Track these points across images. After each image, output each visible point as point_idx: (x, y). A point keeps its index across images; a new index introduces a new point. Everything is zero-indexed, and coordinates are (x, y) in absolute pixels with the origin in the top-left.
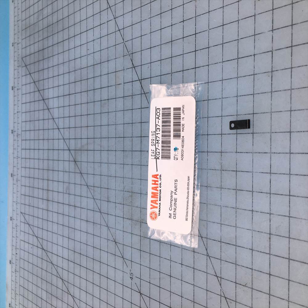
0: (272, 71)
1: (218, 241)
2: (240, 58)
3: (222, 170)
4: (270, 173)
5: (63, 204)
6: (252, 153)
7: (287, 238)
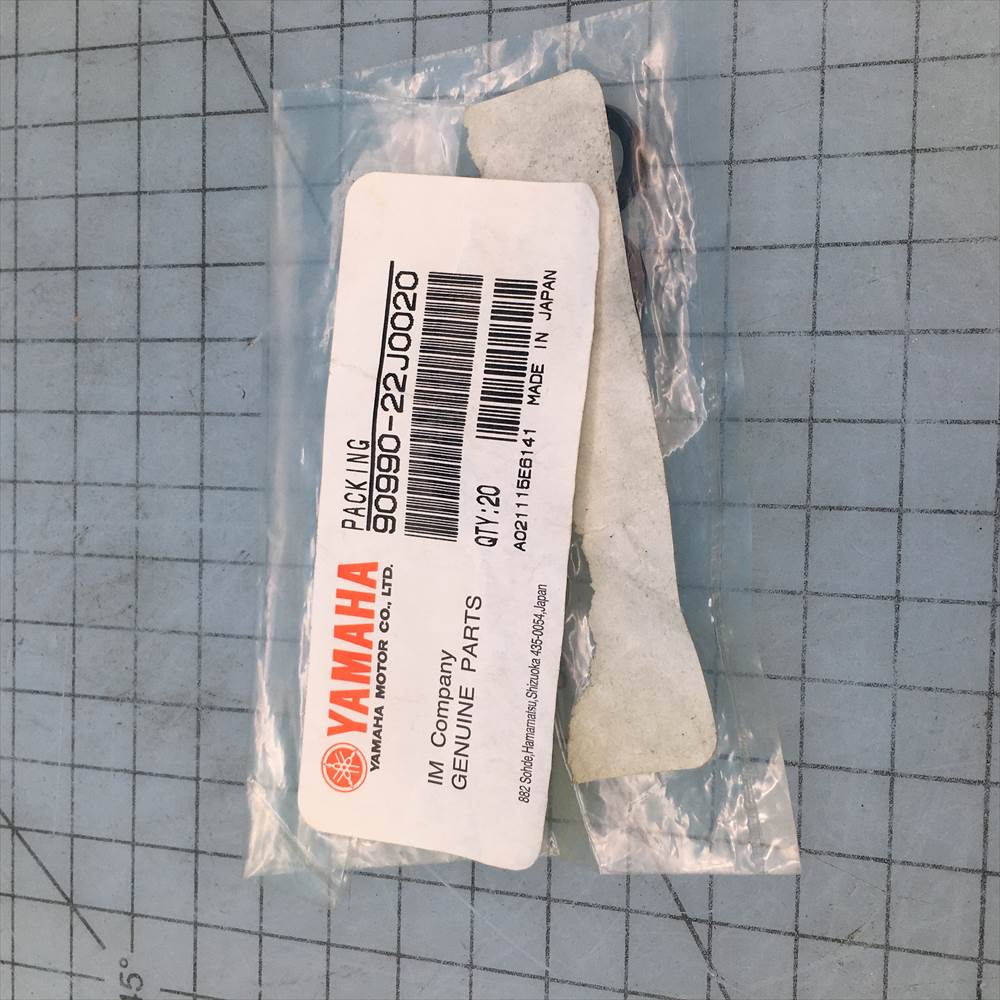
6: (901, 332)
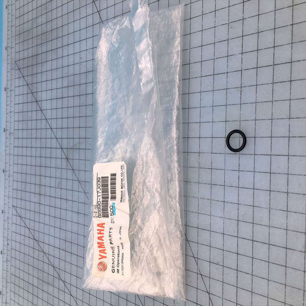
0: (241, 87)
1: (196, 228)
2: (215, 74)
3: (199, 168)
4: (239, 171)
5: (55, 197)
7: (251, 223)
